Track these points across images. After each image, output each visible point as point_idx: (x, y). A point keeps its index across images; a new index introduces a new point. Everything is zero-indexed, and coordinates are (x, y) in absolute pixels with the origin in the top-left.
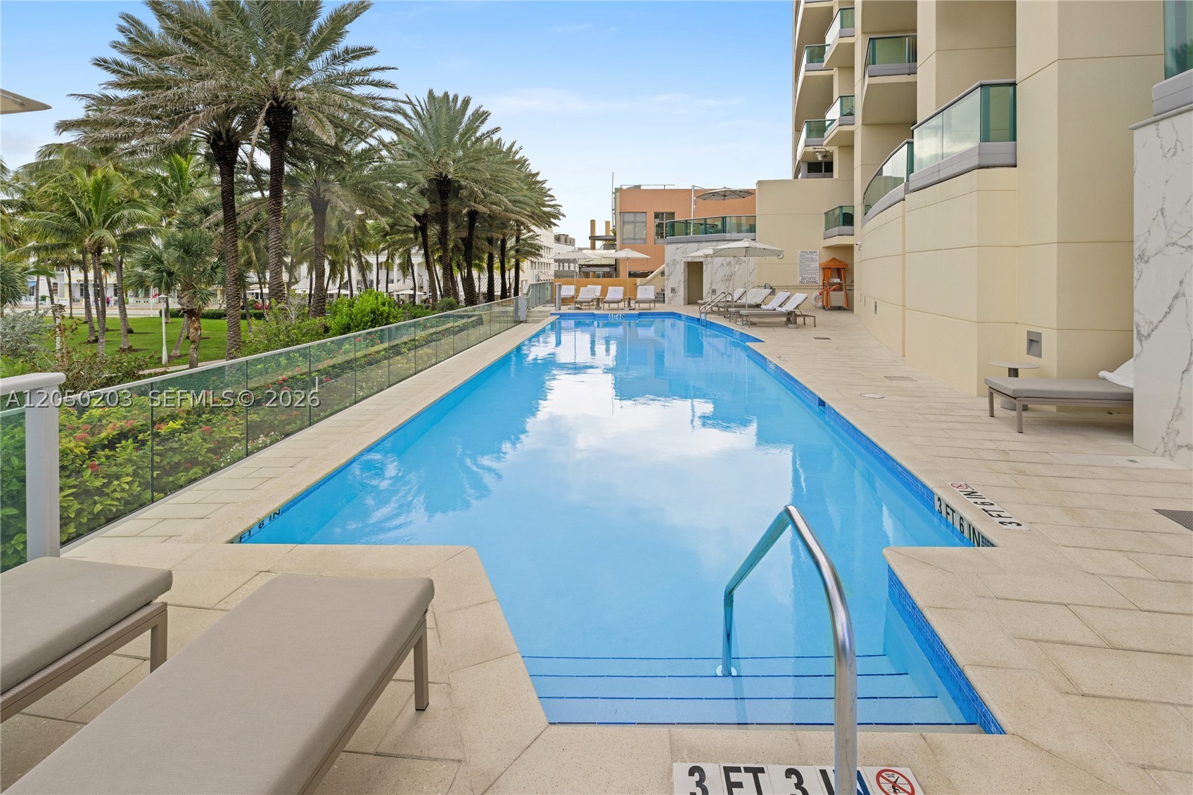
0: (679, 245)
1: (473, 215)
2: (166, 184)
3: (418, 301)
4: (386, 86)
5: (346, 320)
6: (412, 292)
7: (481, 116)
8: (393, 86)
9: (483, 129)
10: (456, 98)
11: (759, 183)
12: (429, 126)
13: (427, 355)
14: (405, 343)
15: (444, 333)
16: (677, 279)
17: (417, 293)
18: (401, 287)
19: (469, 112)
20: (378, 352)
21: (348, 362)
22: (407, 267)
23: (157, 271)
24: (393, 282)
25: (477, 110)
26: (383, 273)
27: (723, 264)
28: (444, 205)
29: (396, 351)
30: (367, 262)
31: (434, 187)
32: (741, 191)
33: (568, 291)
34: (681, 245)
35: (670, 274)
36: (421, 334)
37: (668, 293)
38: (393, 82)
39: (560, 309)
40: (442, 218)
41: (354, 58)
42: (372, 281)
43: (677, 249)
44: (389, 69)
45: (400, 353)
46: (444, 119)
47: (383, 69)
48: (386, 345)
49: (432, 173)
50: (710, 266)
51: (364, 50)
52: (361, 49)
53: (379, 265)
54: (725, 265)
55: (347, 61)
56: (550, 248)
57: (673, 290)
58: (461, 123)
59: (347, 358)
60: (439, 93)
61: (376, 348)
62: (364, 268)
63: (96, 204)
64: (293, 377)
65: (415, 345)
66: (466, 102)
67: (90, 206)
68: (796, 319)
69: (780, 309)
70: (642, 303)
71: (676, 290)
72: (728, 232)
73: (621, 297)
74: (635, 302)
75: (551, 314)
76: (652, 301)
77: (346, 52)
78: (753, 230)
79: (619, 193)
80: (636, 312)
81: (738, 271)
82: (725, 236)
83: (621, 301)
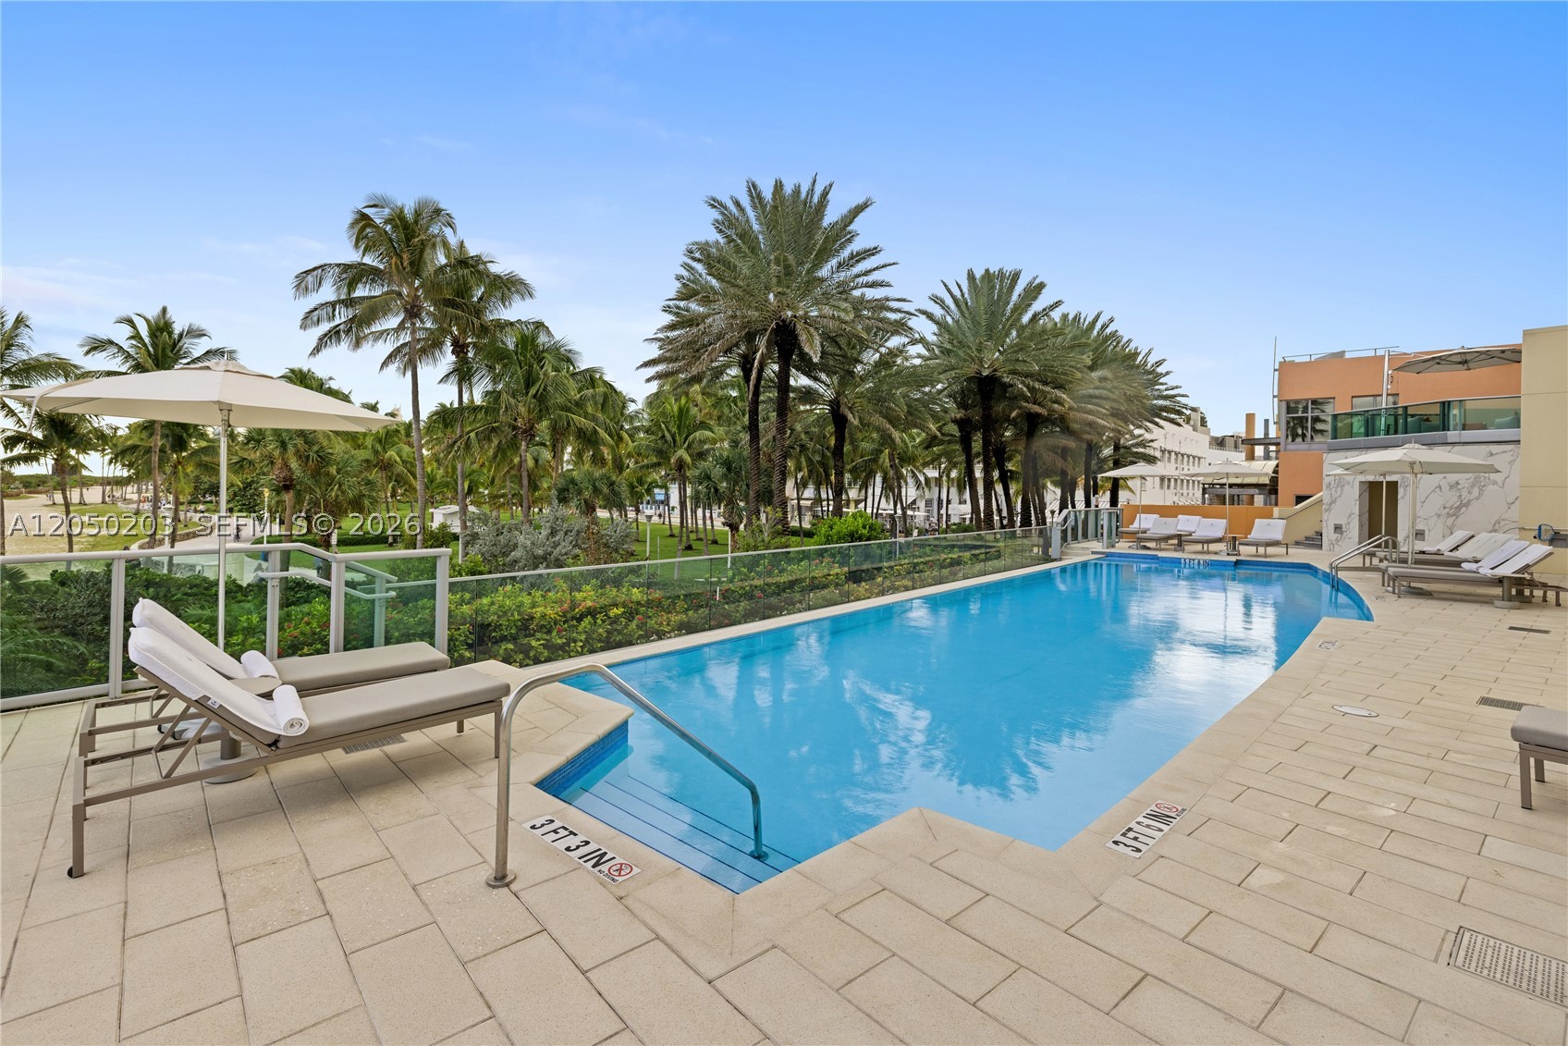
0: (1350, 453)
2: (736, 404)
4: (882, 286)
7: (1035, 290)
8: (888, 285)
9: (1038, 306)
10: (1002, 273)
11: (1526, 333)
12: (968, 313)
16: (1345, 507)
19: (1019, 288)
23: (707, 487)
25: (1030, 283)
27: (1440, 487)
28: (989, 408)
32: (1503, 352)
33: (1139, 523)
35: (1333, 502)
37: (1329, 534)
38: (886, 280)
41: (858, 261)
43: (1348, 460)
44: (890, 265)
47: (884, 266)
49: (970, 370)
50: (1410, 489)
51: (869, 250)
52: (866, 251)
54: (1445, 487)
55: (852, 266)
56: (1199, 458)
57: (1338, 528)
58: (1008, 303)
63: (679, 427)
66: (1016, 276)
67: (674, 430)
68: (1527, 592)
69: (1485, 570)
70: (1257, 544)
71: (1344, 529)
72: (1455, 429)
73: (1220, 534)
74: (1240, 544)
75: (1093, 553)
76: (1276, 543)
77: (852, 256)
78: (1516, 423)
79: (1286, 370)
80: (1234, 559)
81: (1477, 498)
82: (1446, 436)
83: (1219, 540)
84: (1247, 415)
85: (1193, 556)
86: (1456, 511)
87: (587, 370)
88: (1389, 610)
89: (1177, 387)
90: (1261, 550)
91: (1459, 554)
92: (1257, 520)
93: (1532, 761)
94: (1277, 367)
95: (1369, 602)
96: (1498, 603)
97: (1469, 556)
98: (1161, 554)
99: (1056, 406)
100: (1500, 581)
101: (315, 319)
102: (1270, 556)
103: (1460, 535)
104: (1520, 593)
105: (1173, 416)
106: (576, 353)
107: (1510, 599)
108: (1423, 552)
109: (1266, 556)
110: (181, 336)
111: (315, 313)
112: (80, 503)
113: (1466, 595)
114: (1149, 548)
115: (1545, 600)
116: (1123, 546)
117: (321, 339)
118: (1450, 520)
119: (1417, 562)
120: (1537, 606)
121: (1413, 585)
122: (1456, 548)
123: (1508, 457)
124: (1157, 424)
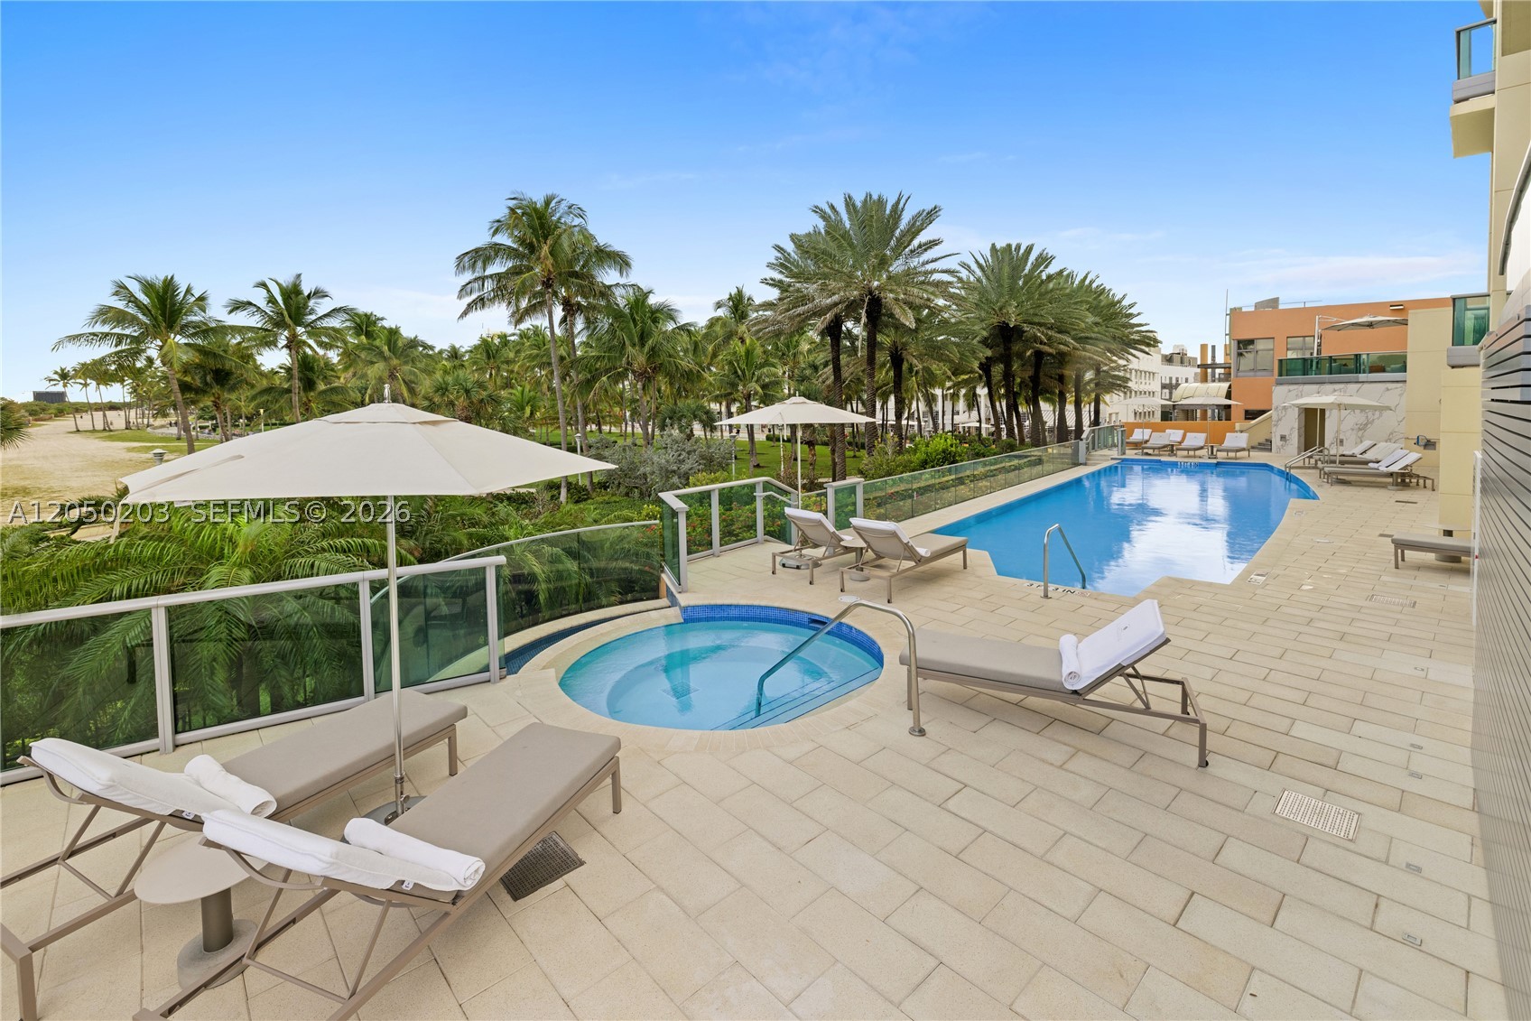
0: (1292, 387)
1: (1039, 355)
3: (984, 434)
5: (924, 456)
6: (978, 425)
7: (1044, 260)
9: (1049, 272)
10: (1018, 247)
12: (992, 278)
13: (986, 486)
14: (968, 476)
15: (1001, 470)
16: (1287, 425)
17: (984, 425)
18: (967, 419)
19: (1032, 258)
20: (947, 481)
21: (929, 486)
22: (972, 402)
24: (958, 413)
25: (1041, 255)
26: (948, 404)
28: (1008, 349)
29: (961, 481)
30: (933, 395)
31: (997, 332)
33: (1138, 435)
34: (1295, 387)
35: (1280, 420)
36: (980, 470)
37: (1276, 442)
39: (1124, 454)
40: (1006, 359)
41: (926, 250)
42: (937, 412)
43: (1290, 391)
45: (963, 483)
46: (1006, 270)
48: (953, 477)
49: (995, 320)
50: (1334, 413)
51: (934, 241)
52: (930, 242)
53: (944, 397)
54: (1357, 411)
55: (921, 254)
56: (1154, 374)
57: (1283, 438)
58: (1024, 270)
59: (928, 484)
60: (1000, 245)
61: (946, 479)
62: (930, 400)
64: (898, 492)
65: (975, 478)
66: (1029, 249)
68: (1407, 480)
69: (1383, 468)
70: (1228, 451)
71: (1287, 438)
72: (1364, 373)
73: (1202, 444)
74: (1218, 451)
75: (1112, 459)
76: (1243, 449)
77: (920, 246)
78: (1404, 369)
79: (1235, 314)
80: (1215, 461)
81: (1378, 418)
82: (1358, 377)
83: (1202, 448)
84: (1202, 345)
85: (1186, 460)
86: (1363, 428)
87: (684, 325)
88: (1327, 493)
89: (1146, 325)
90: (1232, 454)
91: (1367, 456)
92: (1227, 434)
93: (1399, 551)
94: (1228, 312)
95: (1313, 488)
96: (1389, 487)
97: (1373, 458)
98: (1163, 459)
99: (1062, 346)
100: (1391, 475)
101: (469, 290)
102: (1239, 459)
103: (1367, 443)
104: (1403, 481)
105: (1143, 347)
106: (676, 311)
107: (1397, 484)
108: (1344, 455)
109: (1236, 458)
110: (309, 296)
111: (470, 285)
112: (105, 430)
113: (1371, 482)
114: (1150, 455)
115: (1418, 485)
116: (1131, 454)
117: (469, 305)
118: (1361, 432)
119: (1342, 463)
120: (1413, 488)
121: (1340, 477)
122: (1365, 452)
123: (1398, 391)
124: (1134, 356)
